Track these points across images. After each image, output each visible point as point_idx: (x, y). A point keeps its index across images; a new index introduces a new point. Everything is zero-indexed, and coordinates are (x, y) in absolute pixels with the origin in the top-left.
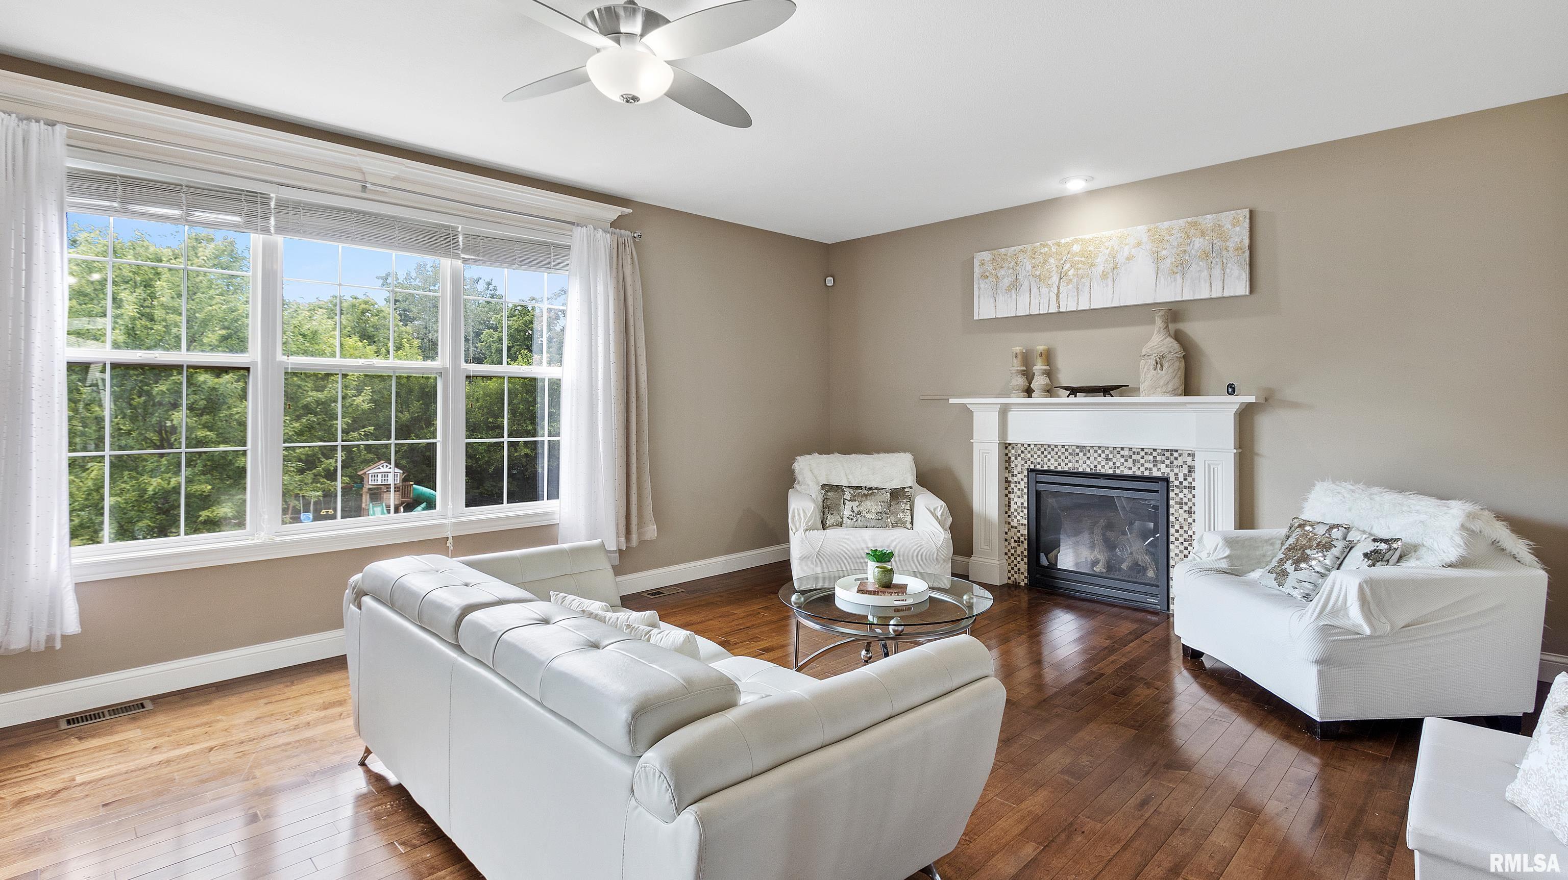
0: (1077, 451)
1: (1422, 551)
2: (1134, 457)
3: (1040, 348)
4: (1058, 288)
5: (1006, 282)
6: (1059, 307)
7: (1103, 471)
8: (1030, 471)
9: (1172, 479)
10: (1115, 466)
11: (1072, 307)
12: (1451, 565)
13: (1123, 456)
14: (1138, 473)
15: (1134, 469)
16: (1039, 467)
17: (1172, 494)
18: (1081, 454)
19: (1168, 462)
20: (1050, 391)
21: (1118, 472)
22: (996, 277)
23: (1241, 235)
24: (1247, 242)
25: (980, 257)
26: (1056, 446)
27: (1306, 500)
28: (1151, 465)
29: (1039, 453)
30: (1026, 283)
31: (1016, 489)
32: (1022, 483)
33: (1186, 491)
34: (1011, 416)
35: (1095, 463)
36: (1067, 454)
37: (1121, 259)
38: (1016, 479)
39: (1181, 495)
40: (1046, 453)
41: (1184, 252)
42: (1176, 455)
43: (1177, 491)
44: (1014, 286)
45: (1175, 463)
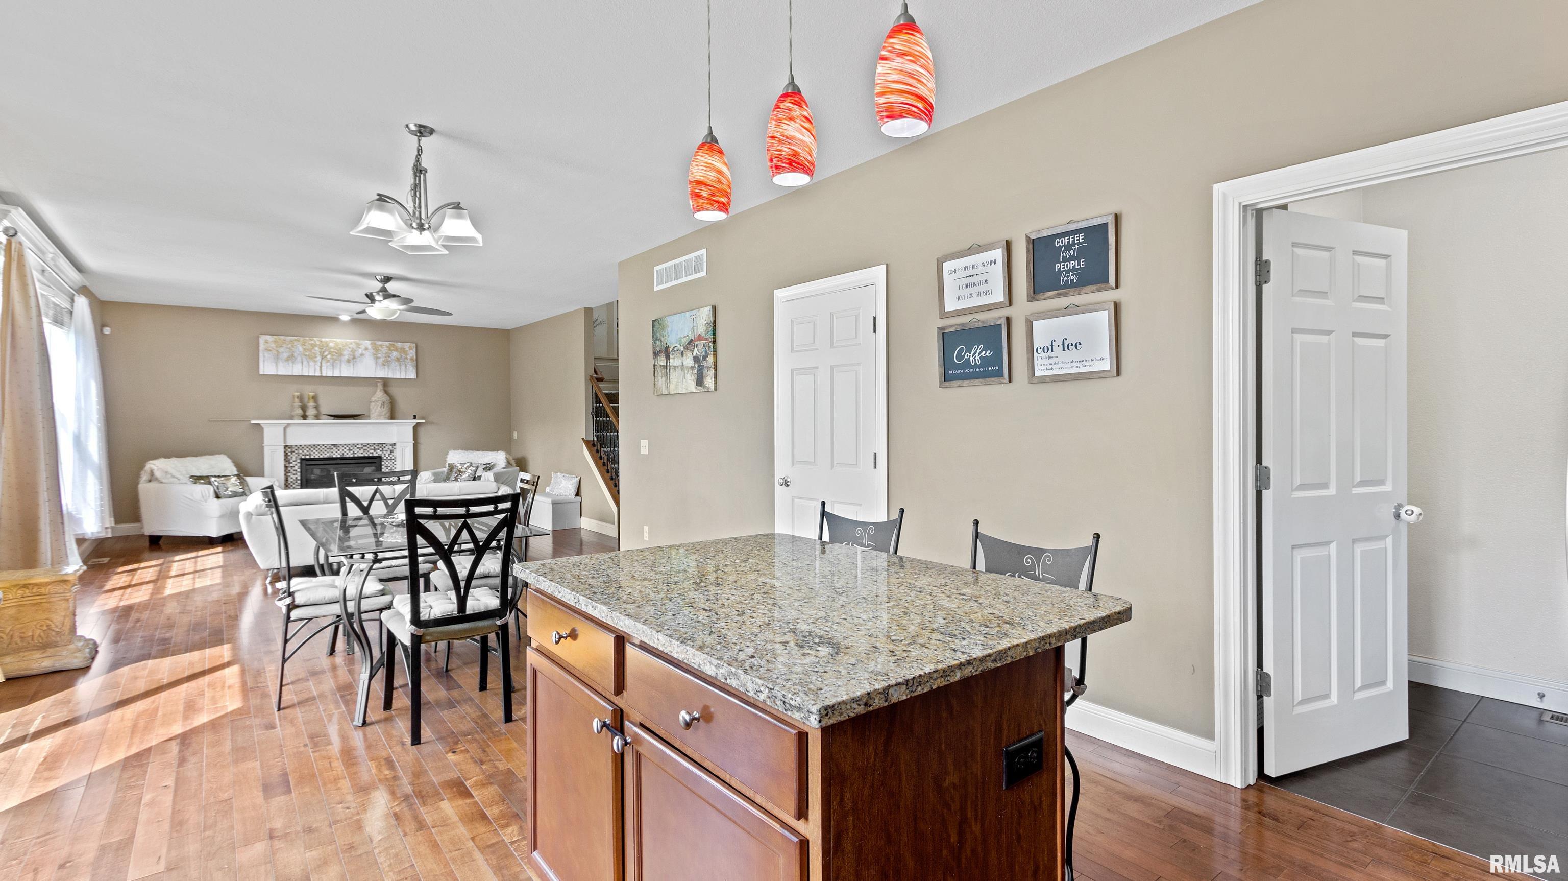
0: (332, 447)
1: (497, 465)
2: (364, 448)
3: (312, 394)
4: (321, 363)
5: (285, 355)
6: (321, 373)
7: (347, 456)
8: (302, 459)
9: (383, 456)
10: (354, 453)
11: (330, 374)
12: (504, 468)
13: (358, 448)
14: (366, 455)
15: (364, 453)
16: (308, 457)
17: (383, 463)
18: (334, 449)
19: (381, 449)
20: (317, 417)
21: (356, 455)
22: (278, 352)
23: (412, 353)
24: (415, 357)
25: (262, 339)
26: (319, 445)
27: (447, 457)
28: (372, 451)
29: (308, 449)
30: (299, 358)
31: (292, 471)
32: (296, 467)
33: (389, 461)
34: (288, 430)
35: (343, 452)
36: (326, 449)
37: (357, 354)
38: (291, 465)
39: (387, 463)
40: (312, 449)
41: (389, 357)
42: (384, 445)
43: (385, 461)
44: (291, 358)
45: (384, 449)
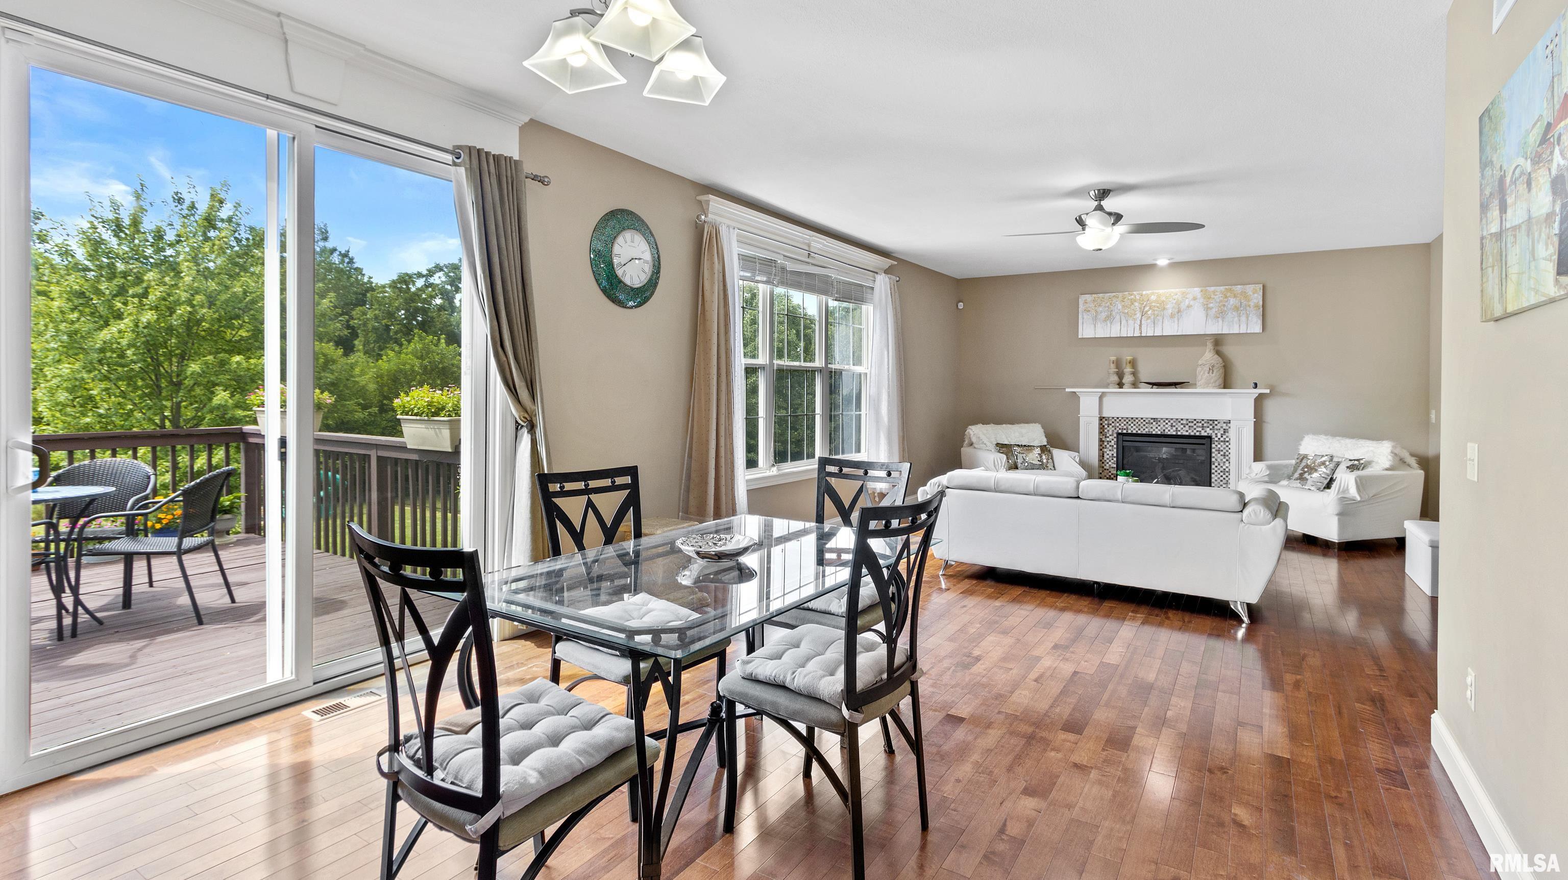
0: (1152, 421)
1: (1373, 464)
2: (1190, 424)
3: (1129, 358)
4: (1141, 321)
5: (1104, 315)
6: (1141, 333)
7: (1169, 433)
8: (1118, 434)
9: (1214, 436)
10: (1177, 430)
11: (1150, 334)
12: (1387, 469)
13: (1182, 424)
14: (1192, 434)
15: (1189, 431)
16: (1125, 431)
17: (1213, 446)
18: (1154, 423)
19: (1211, 427)
20: (1135, 385)
21: (1179, 433)
22: (1096, 311)
23: (1257, 298)
24: (1261, 303)
25: (1082, 299)
26: (1137, 418)
27: (1300, 445)
28: (1200, 429)
29: (1125, 423)
30: (1118, 317)
31: (1108, 446)
32: (1113, 442)
33: (1222, 444)
34: (1105, 400)
35: (1164, 428)
36: (1144, 423)
37: (1183, 306)
38: (1108, 439)
39: (1219, 446)
40: (1130, 423)
41: (1224, 306)
42: (1216, 423)
43: (1216, 443)
44: (1109, 318)
45: (1216, 427)
